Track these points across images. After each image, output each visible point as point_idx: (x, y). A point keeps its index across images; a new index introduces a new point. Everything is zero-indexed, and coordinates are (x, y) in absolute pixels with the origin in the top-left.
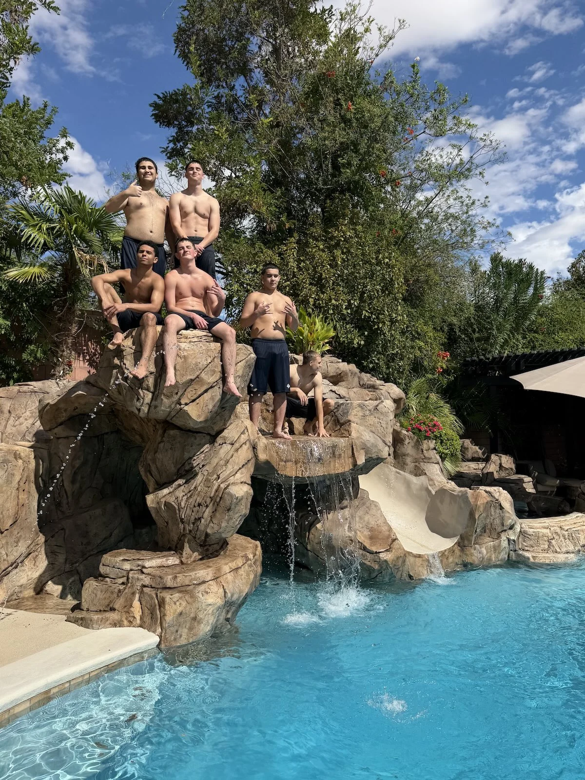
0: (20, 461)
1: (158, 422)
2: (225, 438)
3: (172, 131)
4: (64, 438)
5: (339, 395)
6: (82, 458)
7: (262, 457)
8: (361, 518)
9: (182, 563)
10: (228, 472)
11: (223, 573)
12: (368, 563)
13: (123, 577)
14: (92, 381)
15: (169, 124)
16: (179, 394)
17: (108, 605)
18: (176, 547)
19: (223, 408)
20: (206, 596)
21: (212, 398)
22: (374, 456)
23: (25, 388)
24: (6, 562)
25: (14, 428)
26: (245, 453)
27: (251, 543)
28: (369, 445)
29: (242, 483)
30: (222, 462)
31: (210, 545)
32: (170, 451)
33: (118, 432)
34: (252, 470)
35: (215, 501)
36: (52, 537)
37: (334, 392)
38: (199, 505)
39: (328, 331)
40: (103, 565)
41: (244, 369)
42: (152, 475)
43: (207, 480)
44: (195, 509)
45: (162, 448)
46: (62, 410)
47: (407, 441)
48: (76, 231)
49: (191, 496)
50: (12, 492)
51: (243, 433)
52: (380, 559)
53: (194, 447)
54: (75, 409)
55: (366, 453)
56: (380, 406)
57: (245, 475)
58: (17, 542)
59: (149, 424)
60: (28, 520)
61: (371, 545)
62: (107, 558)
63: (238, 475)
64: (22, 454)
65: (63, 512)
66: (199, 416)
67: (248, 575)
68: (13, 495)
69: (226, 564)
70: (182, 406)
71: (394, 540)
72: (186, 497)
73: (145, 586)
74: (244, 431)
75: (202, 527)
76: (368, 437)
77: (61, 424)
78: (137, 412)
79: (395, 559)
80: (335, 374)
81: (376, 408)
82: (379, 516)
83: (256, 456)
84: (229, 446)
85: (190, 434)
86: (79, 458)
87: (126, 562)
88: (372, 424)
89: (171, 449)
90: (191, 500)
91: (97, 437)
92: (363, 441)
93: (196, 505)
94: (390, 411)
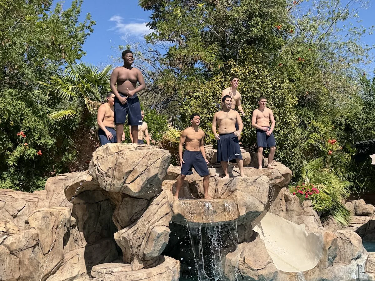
0: (53, 217)
2: (154, 201)
4: (78, 204)
6: (88, 215)
7: (176, 211)
9: (132, 270)
10: (154, 220)
11: (152, 276)
12: (252, 277)
13: (102, 277)
16: (125, 178)
18: (130, 261)
23: (62, 177)
24: (46, 270)
25: (56, 200)
26: (165, 209)
28: (248, 204)
30: (152, 215)
32: (125, 209)
34: (170, 219)
35: (147, 235)
36: (72, 258)
37: (237, 172)
38: (140, 238)
40: (93, 271)
42: (119, 223)
43: (144, 224)
44: (137, 240)
45: (121, 208)
47: (293, 201)
49: (135, 233)
50: (49, 233)
51: (164, 198)
52: (258, 274)
55: (247, 208)
57: (166, 221)
58: (52, 260)
60: (58, 249)
61: (253, 266)
62: (95, 267)
64: (55, 213)
65: (78, 245)
67: (168, 278)
68: (50, 234)
70: (127, 185)
71: (269, 263)
72: (133, 234)
76: (248, 199)
78: (104, 188)
79: (268, 274)
81: (255, 181)
83: (172, 211)
84: (156, 206)
85: (136, 199)
86: (86, 215)
87: (103, 269)
88: (252, 191)
89: (126, 208)
90: (135, 235)
91: (97, 203)
92: (244, 201)
93: (138, 238)
94: (265, 183)
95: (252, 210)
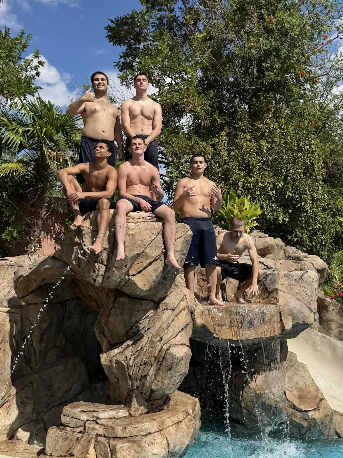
1: (110, 291)
2: (166, 304)
3: (123, 48)
4: (34, 304)
5: (267, 266)
6: (48, 321)
7: (199, 321)
8: (290, 379)
9: (130, 415)
10: (170, 335)
11: (166, 426)
12: (298, 421)
13: (81, 426)
14: (57, 256)
15: (120, 43)
16: (128, 266)
17: (68, 451)
18: (126, 401)
19: (165, 278)
20: (152, 446)
21: (155, 270)
22: (301, 322)
23: (3, 262)
26: (184, 318)
27: (190, 399)
28: (295, 312)
29: (181, 344)
30: (164, 326)
31: (154, 400)
32: (120, 316)
33: (78, 298)
34: (190, 333)
35: (159, 361)
36: (22, 389)
37: (263, 263)
38: (145, 364)
39: (256, 210)
40: (64, 415)
41: (183, 244)
42: (105, 336)
43: (152, 342)
44: (141, 368)
45: (113, 313)
46: (33, 281)
47: (331, 308)
48: (45, 134)
49: (138, 356)
51: (182, 300)
52: (308, 417)
53: (140, 312)
54: (43, 280)
55: (293, 319)
56: (305, 276)
57: (184, 338)
59: (103, 292)
61: (300, 404)
62: (67, 409)
63: (178, 337)
65: (31, 368)
66: (145, 285)
67: (188, 428)
69: (169, 418)
70: (130, 277)
71: (321, 400)
72: (133, 356)
73: (98, 435)
74: (183, 298)
75: (147, 384)
76: (294, 304)
77: (32, 292)
78: (93, 282)
79: (323, 417)
80: (263, 247)
81: (301, 278)
82: (307, 377)
83: (194, 321)
84: (171, 312)
85: (137, 300)
86: (46, 321)
87: (83, 414)
88: (298, 292)
89: (121, 314)
90: (138, 359)
91: (61, 303)
92: (290, 308)
93: (142, 363)
94: (314, 281)
95: (300, 321)
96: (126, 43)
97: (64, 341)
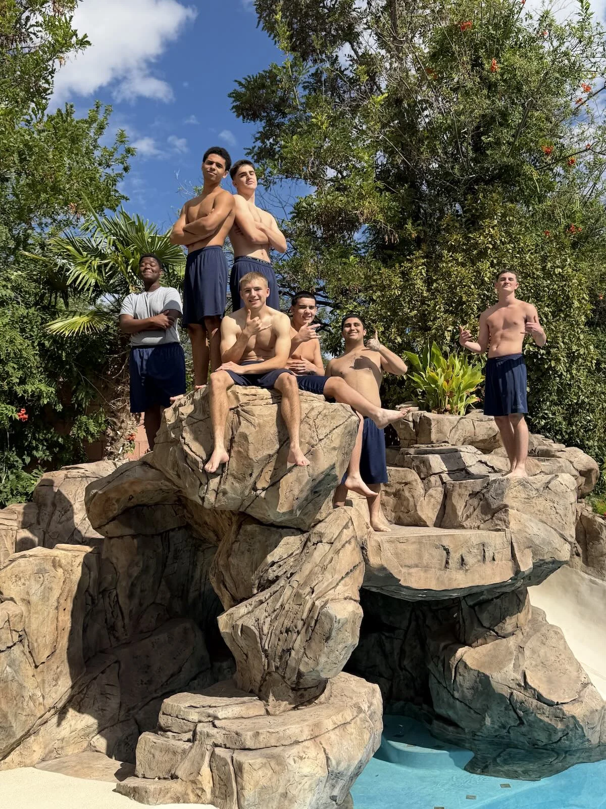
0: (60, 571)
1: (233, 514)
2: (321, 535)
3: (259, 126)
4: (118, 537)
5: (492, 467)
6: (141, 564)
7: (376, 561)
8: (533, 651)
9: (268, 713)
10: (326, 584)
11: (323, 731)
12: (546, 720)
13: (190, 731)
14: (149, 461)
15: (255, 117)
16: (254, 476)
17: (170, 771)
18: (260, 691)
19: (316, 492)
20: (301, 764)
21: (298, 480)
22: (547, 558)
23: (74, 473)
24: (42, 707)
25: (60, 526)
26: (349, 557)
27: (366, 687)
28: (537, 542)
29: (345, 599)
30: (318, 570)
31: (305, 689)
32: (247, 554)
33: (188, 527)
34: (361, 580)
35: (309, 626)
36: (103, 673)
37: (486, 463)
38: (288, 631)
39: (473, 375)
40: (164, 714)
41: (342, 438)
42: (225, 587)
43: (298, 595)
44: (281, 636)
45: (236, 550)
46: (114, 502)
47: (604, 533)
49: (276, 618)
50: (49, 613)
51: (346, 527)
52: (564, 714)
54: (130, 499)
55: (535, 554)
56: (553, 483)
57: (351, 587)
58: (56, 680)
59: (223, 516)
61: (550, 693)
62: (170, 702)
63: (340, 587)
64: (63, 562)
65: (117, 639)
66: (282, 505)
67: (361, 734)
68: (51, 616)
69: (329, 717)
70: (258, 492)
71: (585, 685)
72: (269, 619)
73: (216, 745)
74: (347, 524)
75: (292, 663)
76: (536, 530)
77: (114, 519)
78: (200, 502)
79: (588, 714)
80: (486, 437)
81: (547, 486)
82: (562, 647)
83: (366, 560)
84: (327, 547)
85: (275, 529)
86: (137, 564)
87: (192, 710)
88: (542, 509)
89: (249, 551)
90: (276, 624)
91: (161, 534)
92: (528, 536)
93: (284, 630)
94: (569, 490)
95: (545, 557)
96: (263, 117)
97: (168, 595)
